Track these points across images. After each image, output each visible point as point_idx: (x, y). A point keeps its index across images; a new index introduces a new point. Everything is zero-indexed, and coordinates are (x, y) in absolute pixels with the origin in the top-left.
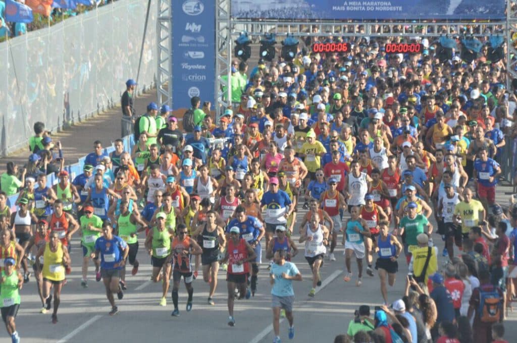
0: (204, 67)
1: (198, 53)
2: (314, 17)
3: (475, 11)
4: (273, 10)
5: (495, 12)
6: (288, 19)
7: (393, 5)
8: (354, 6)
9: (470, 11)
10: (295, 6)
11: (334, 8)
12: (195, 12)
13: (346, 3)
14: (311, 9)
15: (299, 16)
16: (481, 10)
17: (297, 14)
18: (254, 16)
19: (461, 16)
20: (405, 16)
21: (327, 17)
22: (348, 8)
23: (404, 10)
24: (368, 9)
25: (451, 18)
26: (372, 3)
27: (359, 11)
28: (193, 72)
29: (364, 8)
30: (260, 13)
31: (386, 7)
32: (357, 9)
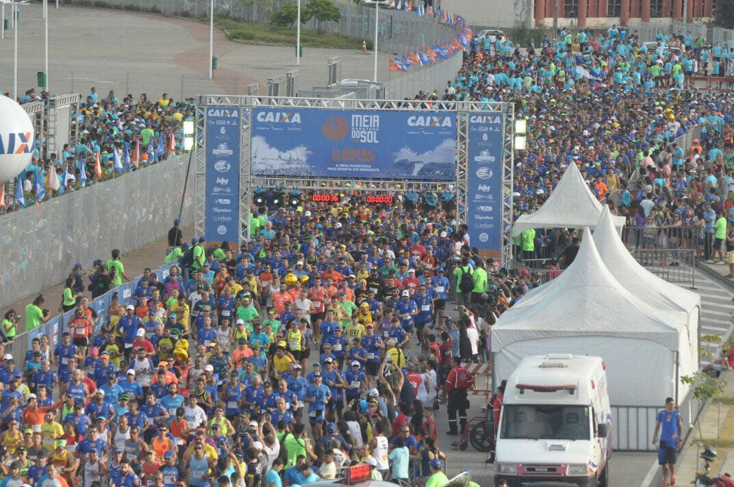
0: (230, 211)
1: (225, 200)
2: (313, 175)
3: (433, 173)
4: (283, 169)
5: (448, 174)
6: (295, 176)
7: (372, 167)
8: (344, 167)
9: (429, 173)
10: (300, 166)
11: (329, 169)
12: (224, 170)
13: (337, 165)
14: (312, 169)
15: (302, 174)
16: (437, 172)
17: (301, 172)
18: (268, 173)
19: (422, 177)
20: (382, 176)
21: (323, 175)
22: (339, 169)
23: (381, 172)
24: (354, 169)
25: (416, 178)
26: (357, 166)
27: (347, 171)
28: (221, 214)
29: (351, 169)
30: (273, 171)
31: (367, 168)
32: (345, 169)
